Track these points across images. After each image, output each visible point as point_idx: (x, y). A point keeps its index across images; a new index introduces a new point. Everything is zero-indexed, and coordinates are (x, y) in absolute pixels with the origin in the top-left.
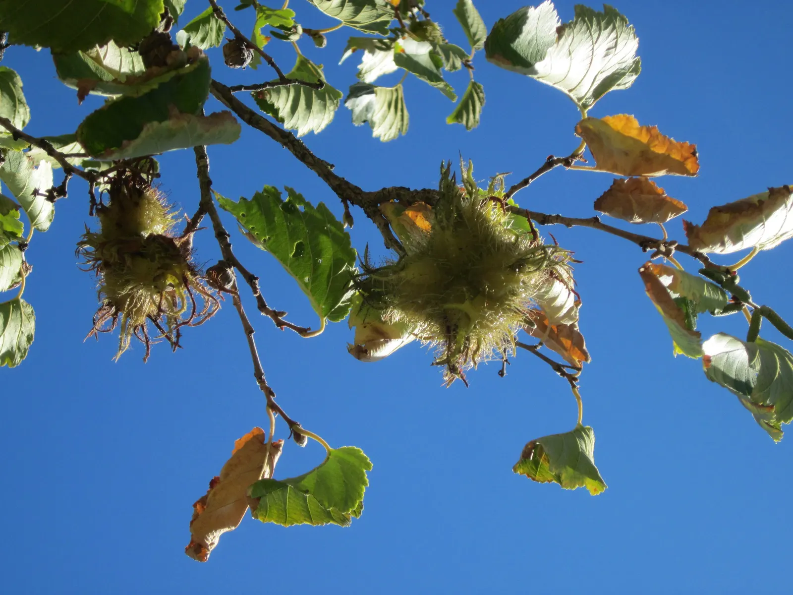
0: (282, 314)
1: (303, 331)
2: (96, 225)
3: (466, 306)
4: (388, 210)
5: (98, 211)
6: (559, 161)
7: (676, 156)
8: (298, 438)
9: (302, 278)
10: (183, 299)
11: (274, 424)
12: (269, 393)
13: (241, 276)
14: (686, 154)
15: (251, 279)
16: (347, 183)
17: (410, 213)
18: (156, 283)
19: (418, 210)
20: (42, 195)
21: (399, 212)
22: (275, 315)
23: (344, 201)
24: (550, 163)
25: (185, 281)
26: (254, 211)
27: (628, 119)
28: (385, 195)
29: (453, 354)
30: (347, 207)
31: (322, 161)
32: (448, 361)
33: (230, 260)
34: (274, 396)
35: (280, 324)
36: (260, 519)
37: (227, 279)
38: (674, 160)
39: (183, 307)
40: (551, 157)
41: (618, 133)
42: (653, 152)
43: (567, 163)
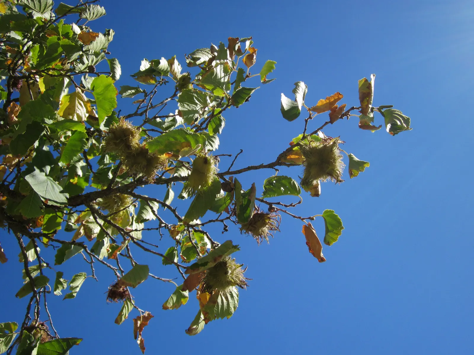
0: (292, 204)
1: (299, 203)
2: (240, 226)
3: (330, 168)
4: (283, 160)
5: (238, 223)
6: (308, 119)
7: (336, 98)
8: (312, 219)
9: (288, 194)
10: (273, 222)
11: (306, 222)
12: (300, 218)
13: (276, 205)
14: (338, 95)
15: (279, 203)
16: (270, 164)
17: (288, 157)
18: (264, 224)
19: (289, 155)
20: (224, 231)
21: (286, 159)
22: (291, 205)
23: (273, 168)
24: (306, 121)
25: (269, 218)
26: (269, 193)
27: (321, 101)
28: (279, 159)
29: (338, 179)
30: (274, 168)
31: (260, 165)
32: (337, 181)
33: (270, 204)
34: (301, 217)
35: (294, 206)
36: (331, 245)
37: (274, 208)
38: (337, 99)
39: (275, 223)
40: (305, 119)
41: (321, 105)
42: (332, 102)
43: (310, 118)
